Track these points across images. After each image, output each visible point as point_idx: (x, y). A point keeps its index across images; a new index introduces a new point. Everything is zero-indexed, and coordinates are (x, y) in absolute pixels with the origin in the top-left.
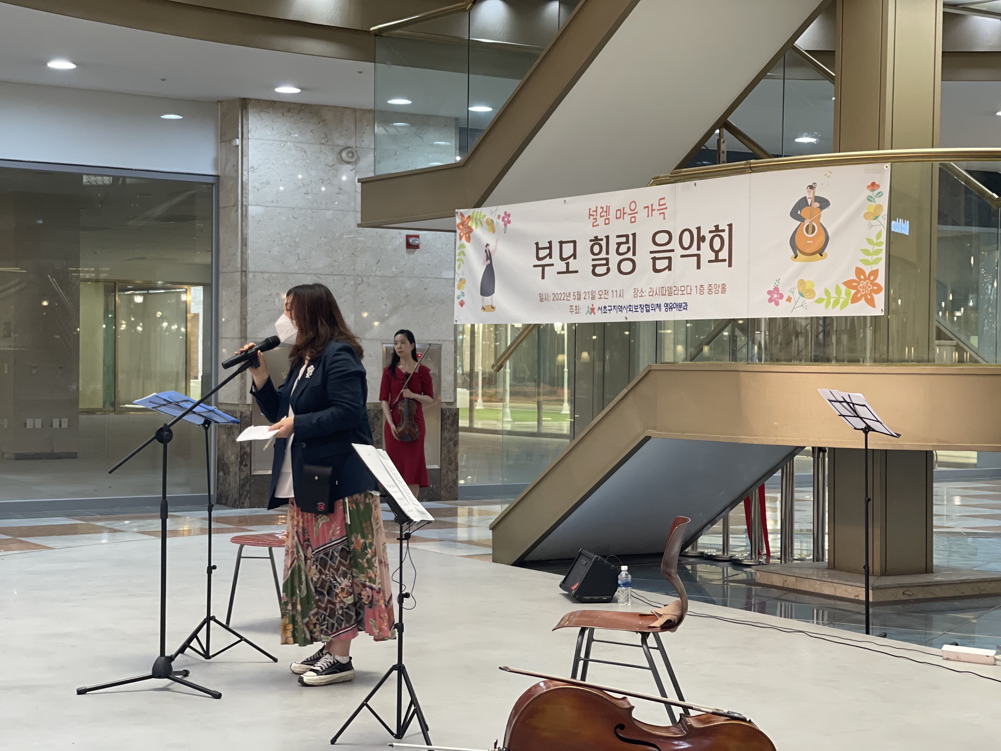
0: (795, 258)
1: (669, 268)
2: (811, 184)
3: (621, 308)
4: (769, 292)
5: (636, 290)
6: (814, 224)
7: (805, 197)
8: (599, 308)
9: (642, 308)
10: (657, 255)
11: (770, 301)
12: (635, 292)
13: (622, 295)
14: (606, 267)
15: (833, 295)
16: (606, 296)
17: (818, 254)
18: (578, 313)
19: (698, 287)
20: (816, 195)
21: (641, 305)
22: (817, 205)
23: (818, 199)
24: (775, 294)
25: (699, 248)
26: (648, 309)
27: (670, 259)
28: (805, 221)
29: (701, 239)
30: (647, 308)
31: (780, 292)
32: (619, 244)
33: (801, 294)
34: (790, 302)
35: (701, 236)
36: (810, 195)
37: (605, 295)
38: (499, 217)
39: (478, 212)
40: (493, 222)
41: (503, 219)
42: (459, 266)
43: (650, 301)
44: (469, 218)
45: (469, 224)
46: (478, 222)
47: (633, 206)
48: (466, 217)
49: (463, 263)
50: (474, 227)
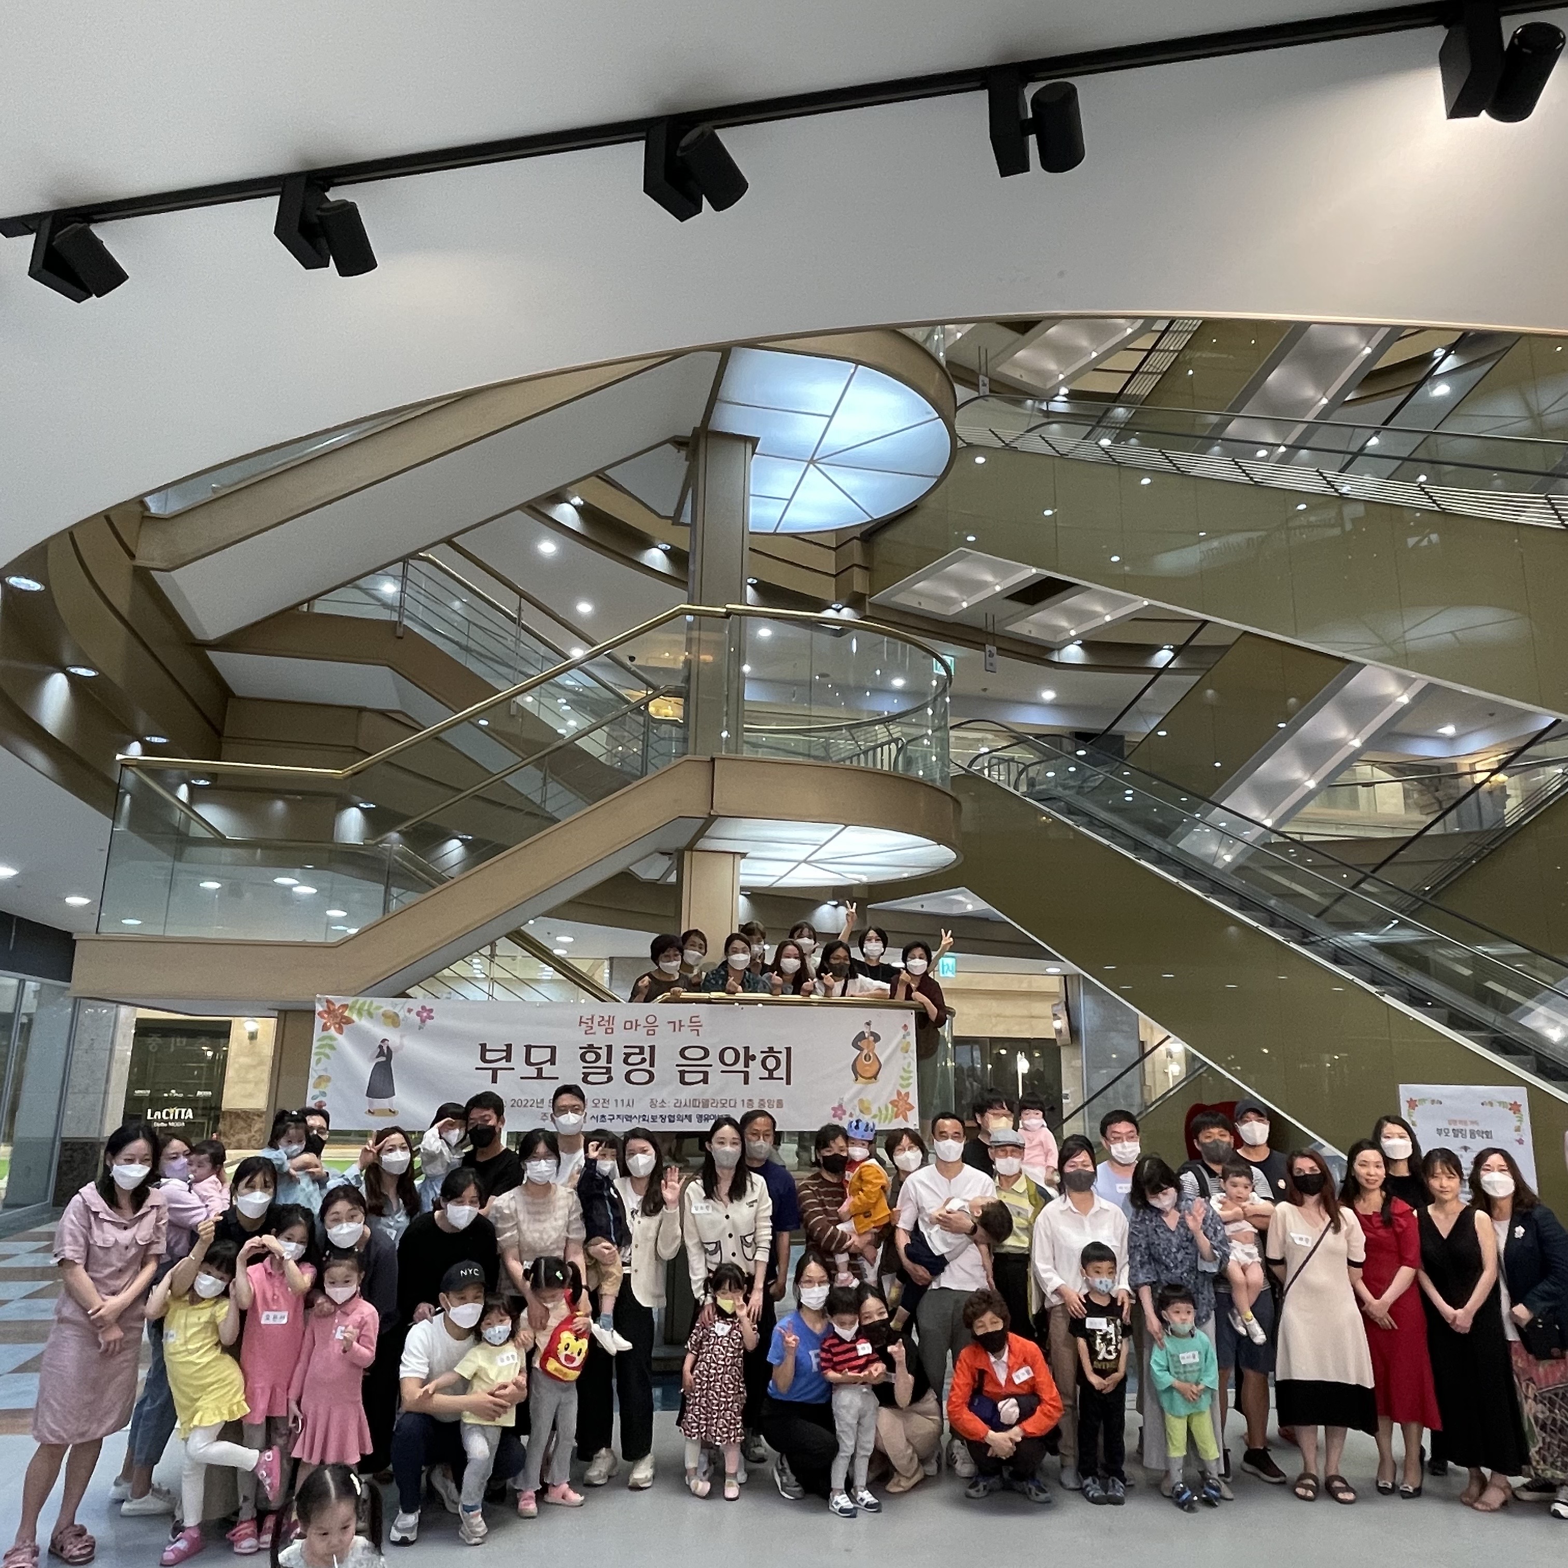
0: (857, 1080)
1: (705, 1081)
2: (868, 1021)
3: (629, 1118)
4: (833, 1109)
5: (654, 1101)
6: (870, 1053)
7: (863, 1031)
9: (663, 1119)
10: (687, 1069)
13: (631, 1104)
14: (608, 1075)
15: (884, 1112)
16: (605, 1105)
17: (874, 1079)
19: (745, 1102)
20: (871, 1030)
21: (661, 1116)
22: (872, 1038)
23: (872, 1034)
24: (839, 1110)
25: (747, 1066)
26: (672, 1119)
27: (706, 1074)
28: (864, 1051)
29: (749, 1058)
31: (843, 1109)
32: (628, 1055)
35: (750, 1054)
36: (866, 1030)
38: (410, 1011)
39: (364, 1003)
40: (397, 1015)
41: (418, 1014)
42: (318, 1061)
43: (675, 1112)
44: (345, 1006)
45: (346, 1014)
46: (365, 1013)
47: (651, 1019)
48: (337, 1006)
49: (328, 1057)
50: (354, 1017)
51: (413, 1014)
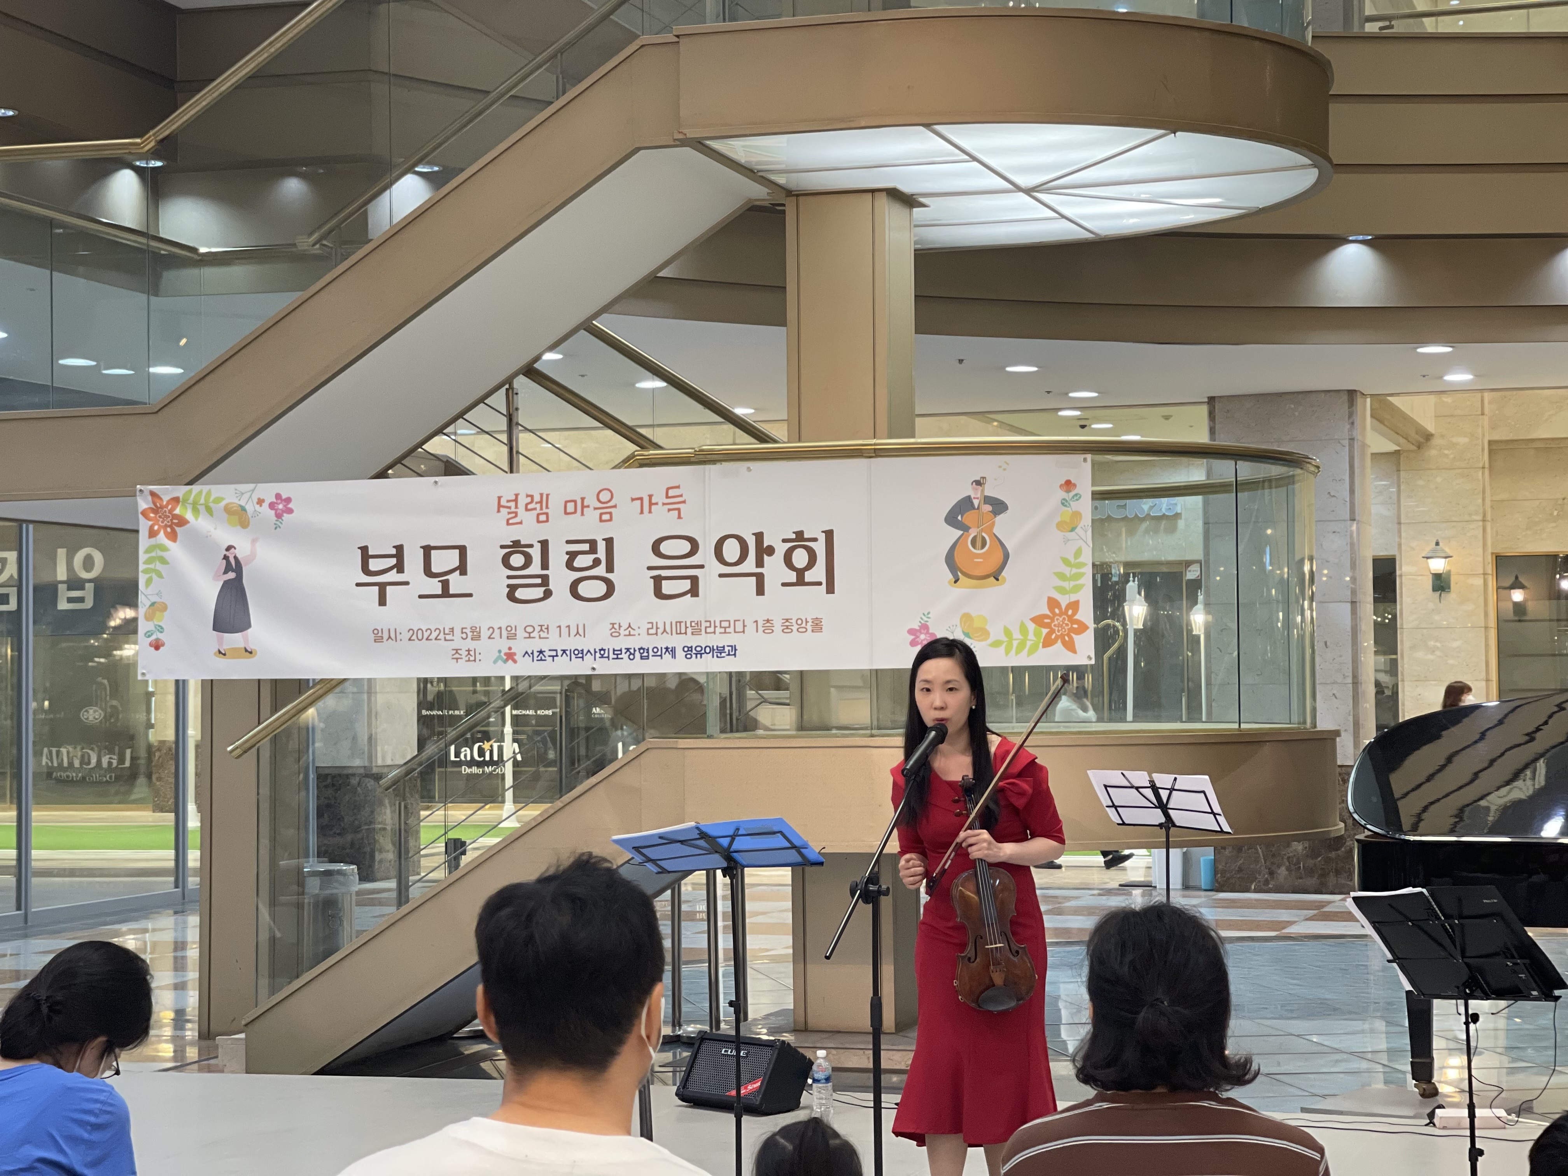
0: (956, 582)
1: (694, 591)
2: (978, 478)
3: (580, 654)
4: (911, 632)
5: (616, 626)
6: (984, 534)
7: (969, 497)
8: (526, 652)
9: (631, 654)
10: (664, 573)
12: (613, 627)
13: (581, 631)
14: (543, 589)
15: (1017, 635)
16: (543, 635)
17: (992, 578)
18: (475, 660)
19: (760, 624)
20: (986, 494)
21: (628, 650)
22: (989, 508)
23: (988, 500)
24: (921, 633)
25: (760, 563)
26: (645, 654)
27: (694, 580)
28: (970, 531)
29: (764, 551)
30: (643, 653)
32: (573, 555)
35: (765, 546)
36: (976, 494)
37: (541, 633)
38: (260, 502)
39: (200, 492)
40: (243, 509)
41: (272, 506)
42: (149, 582)
43: (648, 642)
44: (176, 500)
45: (177, 511)
46: (202, 509)
47: (604, 497)
48: (166, 499)
49: (160, 576)
50: (189, 516)
51: (266, 505)
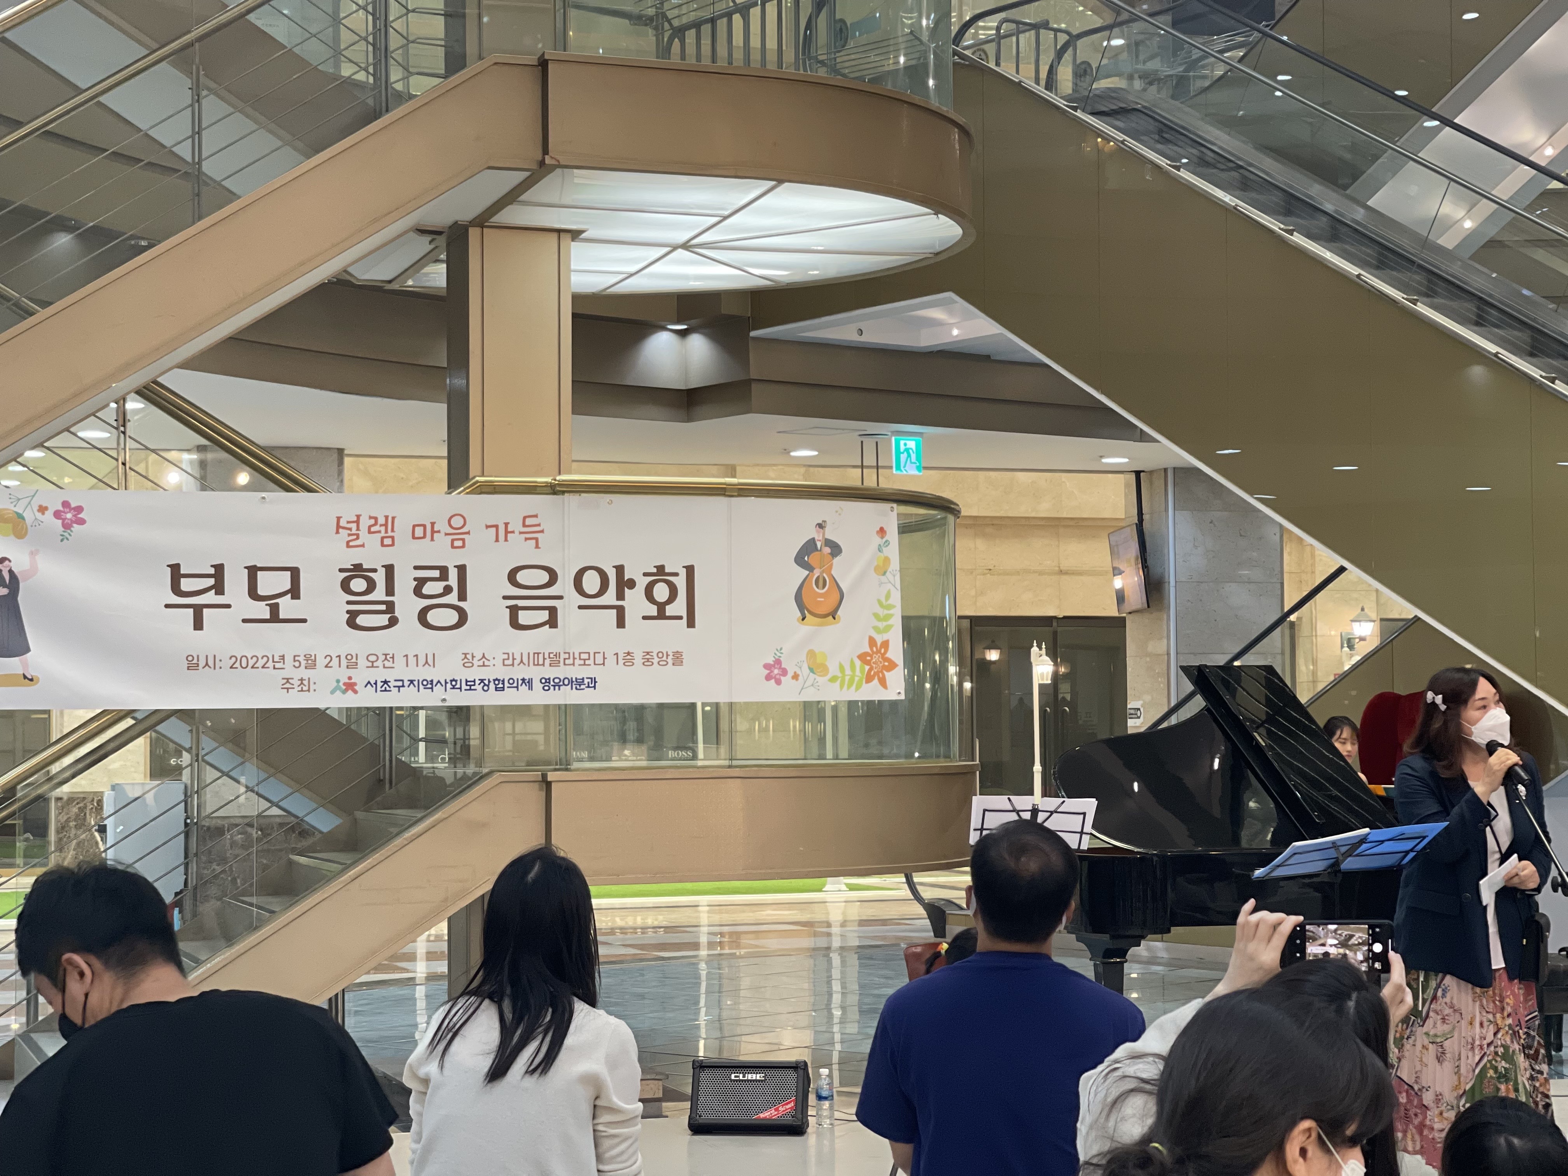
0: (803, 619)
1: (552, 622)
2: (821, 522)
3: (430, 685)
4: (767, 666)
5: (469, 657)
6: (825, 575)
7: (814, 539)
8: (369, 682)
9: (485, 685)
10: (521, 603)
11: (768, 678)
12: (466, 657)
13: (430, 661)
14: (389, 615)
15: (848, 672)
16: (387, 664)
17: (831, 617)
18: (309, 690)
19: (621, 656)
20: (827, 537)
21: (482, 681)
22: (827, 550)
23: (828, 543)
24: (775, 668)
25: (620, 596)
26: (501, 685)
27: (553, 611)
28: (815, 571)
29: (624, 584)
30: (499, 685)
31: (783, 666)
32: (421, 582)
33: (812, 670)
34: (797, 680)
35: (626, 579)
36: (819, 537)
37: (386, 662)
38: (43, 509)
40: (20, 517)
41: (57, 515)
43: (505, 673)
47: (457, 522)
51: (49, 513)
